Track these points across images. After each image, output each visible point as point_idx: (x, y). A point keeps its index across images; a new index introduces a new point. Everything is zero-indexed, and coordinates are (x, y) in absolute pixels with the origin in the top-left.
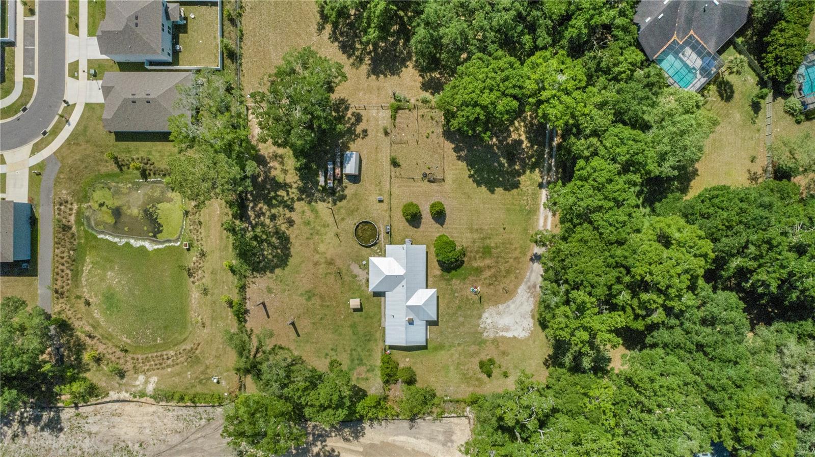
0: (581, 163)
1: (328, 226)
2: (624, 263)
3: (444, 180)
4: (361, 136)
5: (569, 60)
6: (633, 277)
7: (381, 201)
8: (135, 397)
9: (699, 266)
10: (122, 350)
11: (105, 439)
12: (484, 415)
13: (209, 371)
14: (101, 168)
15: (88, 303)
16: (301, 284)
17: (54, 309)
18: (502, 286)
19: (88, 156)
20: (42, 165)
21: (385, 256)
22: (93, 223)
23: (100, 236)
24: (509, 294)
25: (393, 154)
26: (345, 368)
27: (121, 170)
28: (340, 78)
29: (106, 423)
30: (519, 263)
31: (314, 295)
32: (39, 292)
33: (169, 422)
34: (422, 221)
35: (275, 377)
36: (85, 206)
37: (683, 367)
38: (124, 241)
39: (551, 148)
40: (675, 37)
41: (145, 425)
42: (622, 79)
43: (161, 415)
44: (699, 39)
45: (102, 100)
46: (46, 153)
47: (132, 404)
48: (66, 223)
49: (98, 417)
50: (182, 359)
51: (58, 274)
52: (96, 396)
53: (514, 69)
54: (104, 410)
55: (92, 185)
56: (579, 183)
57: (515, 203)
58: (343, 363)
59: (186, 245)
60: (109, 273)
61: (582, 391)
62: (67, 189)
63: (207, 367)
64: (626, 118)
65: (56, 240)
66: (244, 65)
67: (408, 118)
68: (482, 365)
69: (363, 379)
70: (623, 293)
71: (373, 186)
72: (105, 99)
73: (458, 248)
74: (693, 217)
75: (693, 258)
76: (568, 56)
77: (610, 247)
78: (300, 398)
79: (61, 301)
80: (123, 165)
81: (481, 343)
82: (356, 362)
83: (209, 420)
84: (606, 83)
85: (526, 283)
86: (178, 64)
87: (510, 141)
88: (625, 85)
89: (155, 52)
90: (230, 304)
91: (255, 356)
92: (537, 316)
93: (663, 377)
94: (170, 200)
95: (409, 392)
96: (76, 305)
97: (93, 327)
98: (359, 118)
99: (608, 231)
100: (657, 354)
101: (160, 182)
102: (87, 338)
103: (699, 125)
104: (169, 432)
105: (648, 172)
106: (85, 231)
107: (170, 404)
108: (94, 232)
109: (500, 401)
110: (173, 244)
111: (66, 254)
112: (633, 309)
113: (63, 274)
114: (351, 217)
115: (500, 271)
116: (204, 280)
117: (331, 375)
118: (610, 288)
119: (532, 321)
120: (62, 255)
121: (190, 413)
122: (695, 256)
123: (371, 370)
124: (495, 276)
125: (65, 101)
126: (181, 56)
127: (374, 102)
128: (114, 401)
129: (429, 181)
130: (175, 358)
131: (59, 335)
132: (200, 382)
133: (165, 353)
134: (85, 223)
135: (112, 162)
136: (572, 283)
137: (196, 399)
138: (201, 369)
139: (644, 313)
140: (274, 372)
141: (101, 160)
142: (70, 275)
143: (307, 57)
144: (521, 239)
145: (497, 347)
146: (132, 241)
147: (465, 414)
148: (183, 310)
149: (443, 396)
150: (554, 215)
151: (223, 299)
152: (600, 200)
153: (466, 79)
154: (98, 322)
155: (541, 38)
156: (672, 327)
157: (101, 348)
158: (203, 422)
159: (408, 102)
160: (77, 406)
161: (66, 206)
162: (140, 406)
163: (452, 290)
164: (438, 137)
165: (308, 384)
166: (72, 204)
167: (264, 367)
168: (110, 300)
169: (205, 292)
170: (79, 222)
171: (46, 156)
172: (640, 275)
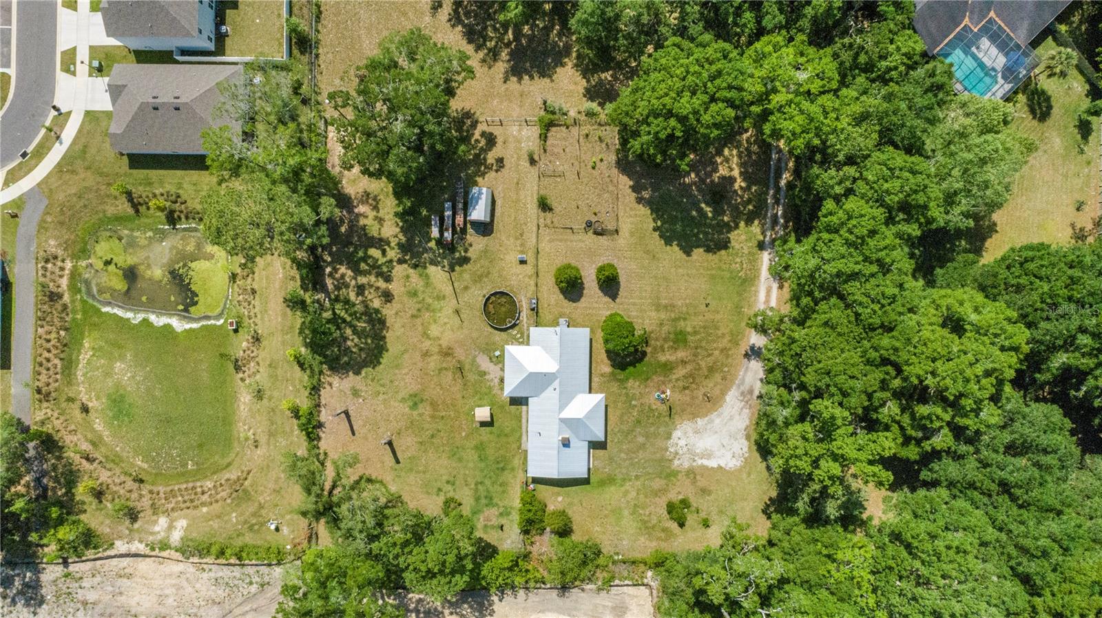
0: (829, 205)
1: (444, 297)
2: (893, 358)
3: (617, 231)
4: (494, 168)
5: (811, 51)
6: (905, 379)
7: (523, 262)
8: (153, 549)
9: (1009, 364)
10: (134, 480)
11: (108, 611)
12: (675, 583)
13: (263, 512)
14: (107, 208)
15: (85, 410)
16: (402, 383)
17: (35, 417)
18: (703, 390)
19: (88, 189)
20: (20, 202)
21: (528, 344)
22: (95, 290)
23: (105, 309)
24: (712, 402)
25: (542, 192)
26: (466, 511)
27: (137, 211)
28: (463, 74)
29: (110, 589)
30: (728, 356)
31: (422, 401)
32: (13, 391)
33: (204, 589)
34: (585, 292)
35: (360, 526)
36: (83, 263)
37: (977, 517)
38: (140, 317)
39: (778, 189)
40: (966, 21)
41: (167, 592)
42: (891, 80)
43: (191, 578)
44: (1003, 25)
45: (109, 107)
46: (26, 184)
47: (148, 559)
48: (55, 290)
49: (98, 579)
50: (224, 494)
51: (41, 365)
52: (95, 548)
53: (730, 61)
54: (106, 568)
55: (94, 233)
56: (825, 236)
57: (724, 267)
58: (464, 502)
59: (231, 324)
60: (118, 364)
61: (825, 552)
62: (57, 238)
63: (261, 507)
64: (897, 139)
65: (39, 314)
66: (322, 57)
67: (565, 139)
68: (671, 508)
69: (493, 527)
70: (889, 403)
71: (512, 240)
72: (113, 105)
73: (638, 333)
74: (995, 291)
75: (998, 352)
76: (810, 43)
77: (870, 334)
78: (396, 557)
79: (45, 404)
80: (140, 204)
81: (671, 475)
82: (483, 501)
83: (262, 586)
84: (867, 84)
85: (739, 386)
86: (224, 55)
87: (716, 177)
88: (896, 88)
89: (188, 34)
90: (296, 413)
91: (330, 493)
92: (755, 436)
93: (949, 533)
94: (210, 257)
95: (562, 548)
96: (67, 411)
97: (94, 444)
98: (491, 140)
99: (869, 310)
100: (939, 497)
101: (196, 230)
102: (84, 462)
103: (1007, 150)
104: (203, 603)
105: (930, 221)
106: (83, 302)
107: (204, 560)
108: (95, 303)
109: (701, 566)
110: (213, 322)
111: (53, 335)
112: (902, 428)
113: (50, 365)
114: (478, 285)
115: (700, 369)
116: (258, 377)
117: (446, 521)
118: (870, 396)
119: (746, 443)
120: (48, 337)
121: (234, 574)
122: (1003, 349)
123: (505, 513)
124: (691, 376)
125: (54, 107)
126: (228, 42)
127: (515, 114)
128: (122, 556)
129: (596, 233)
130: (213, 492)
131: (41, 458)
132: (251, 528)
133: (199, 484)
134: (83, 289)
135: (124, 198)
136: (812, 389)
137: (244, 555)
138: (252, 509)
139: (920, 434)
140: (359, 518)
141: (108, 196)
142: (59, 366)
143: (414, 44)
144: (731, 321)
145: (694, 481)
146: (153, 318)
147: (645, 581)
148: (227, 421)
149: (612, 553)
150: (781, 287)
151: (285, 405)
152: (857, 263)
153: (654, 76)
154: (101, 437)
155: (769, 16)
156: (962, 457)
157: (104, 476)
158: (254, 589)
159: (566, 114)
160: (65, 563)
161: (54, 264)
162: (160, 563)
163: (627, 395)
164: (609, 168)
165: (409, 536)
166: (63, 261)
167: (344, 510)
168: (119, 405)
169: (259, 394)
170: (74, 289)
171: (25, 189)
172: (918, 377)
